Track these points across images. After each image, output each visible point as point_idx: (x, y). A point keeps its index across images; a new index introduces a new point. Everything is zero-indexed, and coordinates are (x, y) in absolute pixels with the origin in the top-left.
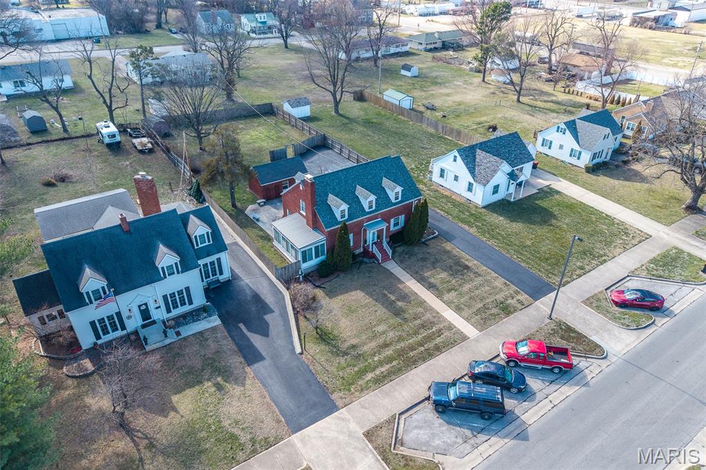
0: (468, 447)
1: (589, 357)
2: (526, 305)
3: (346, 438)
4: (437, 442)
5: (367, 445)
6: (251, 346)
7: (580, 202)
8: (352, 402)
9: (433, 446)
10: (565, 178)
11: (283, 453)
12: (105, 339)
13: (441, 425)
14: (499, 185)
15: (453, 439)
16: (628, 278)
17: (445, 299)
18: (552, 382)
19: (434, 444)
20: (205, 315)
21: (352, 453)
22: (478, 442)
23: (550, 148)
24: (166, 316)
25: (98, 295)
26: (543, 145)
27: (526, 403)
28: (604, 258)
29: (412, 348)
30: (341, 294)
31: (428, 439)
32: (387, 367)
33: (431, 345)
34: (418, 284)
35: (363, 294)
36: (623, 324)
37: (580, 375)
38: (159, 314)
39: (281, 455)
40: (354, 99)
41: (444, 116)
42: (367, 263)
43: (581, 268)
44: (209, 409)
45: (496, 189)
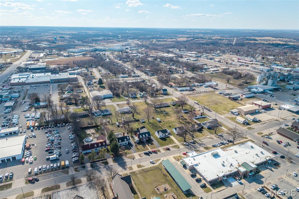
2: (157, 148)
5: (138, 155)
6: (131, 148)
8: (138, 152)
9: (143, 156)
10: (173, 135)
15: (145, 155)
17: (149, 147)
18: (155, 153)
20: (128, 145)
25: (120, 142)
28: (169, 145)
30: (140, 145)
33: (146, 150)
34: (147, 145)
35: (142, 145)
37: (158, 153)
38: (124, 144)
43: (165, 146)
44: (128, 151)
45: (161, 136)
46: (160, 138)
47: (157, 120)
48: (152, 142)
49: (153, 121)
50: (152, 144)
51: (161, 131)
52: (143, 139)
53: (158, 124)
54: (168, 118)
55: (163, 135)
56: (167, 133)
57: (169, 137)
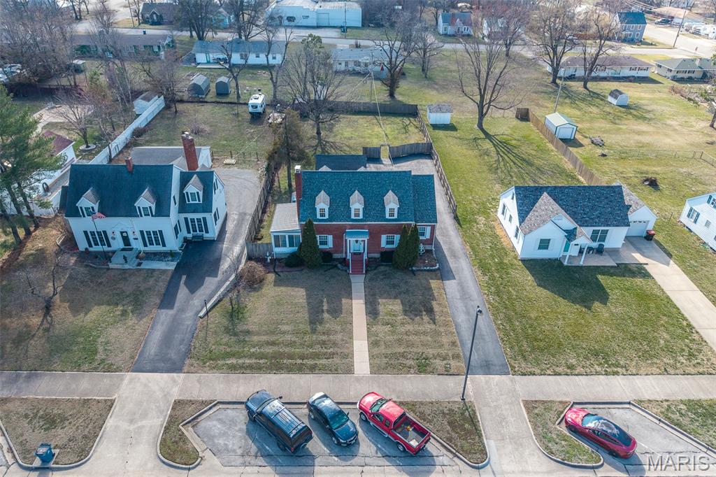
0: (240, 460)
1: (458, 457)
2: (451, 372)
3: (160, 396)
4: (220, 442)
5: (168, 410)
6: (174, 295)
7: (668, 297)
8: (196, 372)
9: (214, 442)
10: (682, 263)
11: (110, 380)
12: (95, 248)
13: (240, 430)
14: (549, 240)
15: (235, 447)
16: (627, 406)
17: (374, 329)
18: (387, 456)
19: (216, 441)
20: (170, 258)
21: (152, 409)
22: (253, 462)
23: (695, 221)
24: (142, 248)
25: (90, 212)
26: (688, 216)
27: (336, 459)
28: (619, 369)
29: (291, 357)
30: (287, 286)
31: (217, 434)
32: (254, 361)
33: (311, 362)
34: (364, 305)
35: (304, 293)
36: (547, 448)
37: (426, 468)
38: (137, 245)
39: (108, 382)
40: (517, 117)
41: (604, 155)
42: (339, 269)
43: (571, 367)
44: (102, 325)
45: (544, 244)
46: (530, 264)
47: (543, 128)
48: (434, 284)
49: (514, 128)
50: (422, 306)
51: (558, 194)
52: (339, 235)
53: (547, 151)
54: (639, 133)
55: (571, 235)
56: (625, 222)
57: (641, 272)
